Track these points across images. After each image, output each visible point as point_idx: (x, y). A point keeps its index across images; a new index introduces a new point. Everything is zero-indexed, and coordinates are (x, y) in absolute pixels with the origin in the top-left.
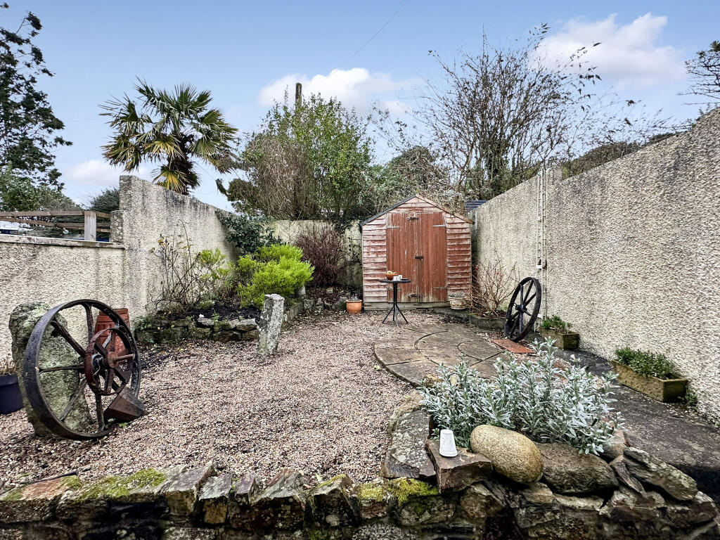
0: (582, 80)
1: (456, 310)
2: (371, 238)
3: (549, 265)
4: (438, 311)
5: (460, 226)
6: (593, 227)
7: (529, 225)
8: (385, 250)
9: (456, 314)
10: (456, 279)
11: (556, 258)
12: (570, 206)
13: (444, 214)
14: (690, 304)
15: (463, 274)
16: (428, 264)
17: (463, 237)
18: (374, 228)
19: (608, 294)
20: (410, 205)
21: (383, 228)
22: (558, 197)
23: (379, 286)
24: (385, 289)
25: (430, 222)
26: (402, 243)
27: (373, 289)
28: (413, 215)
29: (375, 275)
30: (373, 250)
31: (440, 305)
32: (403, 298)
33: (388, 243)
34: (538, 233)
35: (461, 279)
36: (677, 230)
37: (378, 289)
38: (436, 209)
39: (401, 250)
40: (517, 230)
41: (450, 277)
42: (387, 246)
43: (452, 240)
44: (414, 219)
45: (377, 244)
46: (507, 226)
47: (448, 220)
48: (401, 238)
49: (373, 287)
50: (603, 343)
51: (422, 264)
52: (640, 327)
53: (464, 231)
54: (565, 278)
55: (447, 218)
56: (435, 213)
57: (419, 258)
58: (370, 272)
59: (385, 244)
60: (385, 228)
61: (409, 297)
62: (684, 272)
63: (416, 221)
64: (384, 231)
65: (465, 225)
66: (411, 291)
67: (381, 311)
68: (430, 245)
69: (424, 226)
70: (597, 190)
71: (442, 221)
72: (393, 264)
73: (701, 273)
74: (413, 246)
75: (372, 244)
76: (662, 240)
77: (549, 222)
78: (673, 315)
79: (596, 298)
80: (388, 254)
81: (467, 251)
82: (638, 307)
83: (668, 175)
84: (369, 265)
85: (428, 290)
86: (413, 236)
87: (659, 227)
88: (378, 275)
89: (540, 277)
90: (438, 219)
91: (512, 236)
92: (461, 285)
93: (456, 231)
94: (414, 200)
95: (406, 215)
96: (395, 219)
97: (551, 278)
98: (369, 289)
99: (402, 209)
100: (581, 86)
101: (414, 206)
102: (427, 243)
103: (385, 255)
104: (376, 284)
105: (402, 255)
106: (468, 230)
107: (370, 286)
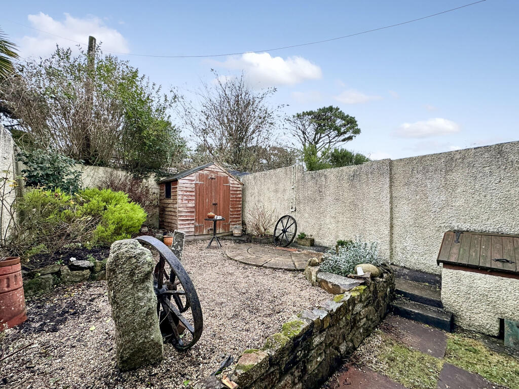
0: (285, 120)
1: (237, 237)
2: (185, 189)
3: (297, 209)
4: (227, 238)
5: (237, 186)
6: (321, 194)
7: (285, 190)
8: (194, 198)
9: (239, 238)
10: (234, 218)
11: (301, 206)
12: (310, 183)
13: (229, 177)
14: (359, 222)
15: (237, 214)
16: (220, 208)
17: (238, 192)
18: (187, 182)
19: (328, 221)
20: (210, 169)
21: (192, 183)
22: (303, 179)
23: (189, 224)
24: (193, 226)
25: (222, 182)
26: (205, 193)
27: (185, 227)
28: (212, 176)
29: (186, 216)
30: (185, 198)
31: (225, 234)
32: (204, 231)
33: (196, 193)
34: (290, 194)
35: (237, 218)
36: (354, 197)
37: (188, 226)
38: (225, 174)
39: (204, 198)
40: (276, 191)
41: (231, 216)
42: (195, 196)
43: (233, 194)
44: (213, 178)
45: (188, 194)
46: (268, 189)
47: (231, 182)
48: (205, 190)
49: (185, 225)
50: (325, 241)
51: (216, 208)
52: (341, 232)
53: (239, 189)
54: (306, 215)
55: (231, 180)
56: (224, 176)
57: (215, 204)
58: (183, 214)
59: (194, 194)
60: (194, 182)
61: (208, 230)
62: (356, 211)
63: (213, 181)
64: (194, 185)
65: (239, 186)
66: (210, 226)
67: (190, 242)
68: (221, 197)
69: (218, 184)
70: (323, 179)
71: (228, 182)
72: (199, 208)
73: (364, 212)
74: (211, 196)
75: (185, 194)
76: (349, 201)
77: (298, 189)
78: (353, 226)
79: (322, 223)
80: (196, 201)
81: (240, 201)
82: (340, 225)
83: (352, 178)
84: (182, 208)
85: (220, 225)
86: (211, 190)
87: (348, 195)
88: (189, 216)
89: (293, 215)
90: (226, 180)
91: (272, 194)
92: (236, 221)
93: (235, 189)
94: (213, 166)
95: (207, 175)
96: (201, 177)
97: (299, 215)
98: (182, 227)
99: (206, 171)
100: (284, 123)
101: (213, 170)
102: (220, 195)
103: (194, 202)
104: (187, 222)
105: (205, 202)
106: (241, 189)
107: (182, 224)
